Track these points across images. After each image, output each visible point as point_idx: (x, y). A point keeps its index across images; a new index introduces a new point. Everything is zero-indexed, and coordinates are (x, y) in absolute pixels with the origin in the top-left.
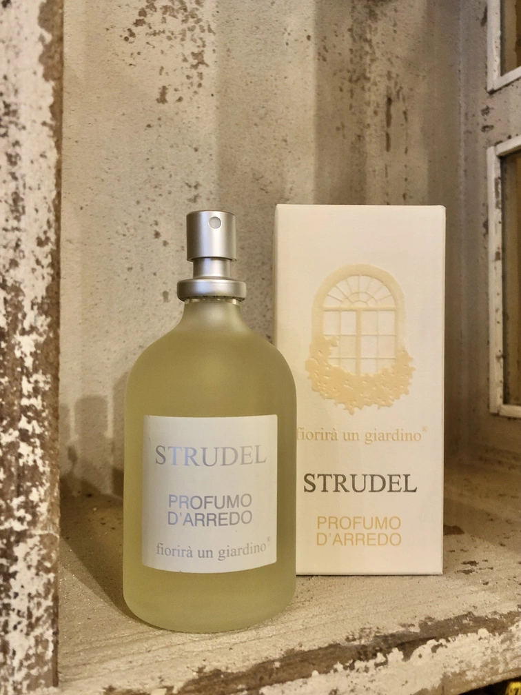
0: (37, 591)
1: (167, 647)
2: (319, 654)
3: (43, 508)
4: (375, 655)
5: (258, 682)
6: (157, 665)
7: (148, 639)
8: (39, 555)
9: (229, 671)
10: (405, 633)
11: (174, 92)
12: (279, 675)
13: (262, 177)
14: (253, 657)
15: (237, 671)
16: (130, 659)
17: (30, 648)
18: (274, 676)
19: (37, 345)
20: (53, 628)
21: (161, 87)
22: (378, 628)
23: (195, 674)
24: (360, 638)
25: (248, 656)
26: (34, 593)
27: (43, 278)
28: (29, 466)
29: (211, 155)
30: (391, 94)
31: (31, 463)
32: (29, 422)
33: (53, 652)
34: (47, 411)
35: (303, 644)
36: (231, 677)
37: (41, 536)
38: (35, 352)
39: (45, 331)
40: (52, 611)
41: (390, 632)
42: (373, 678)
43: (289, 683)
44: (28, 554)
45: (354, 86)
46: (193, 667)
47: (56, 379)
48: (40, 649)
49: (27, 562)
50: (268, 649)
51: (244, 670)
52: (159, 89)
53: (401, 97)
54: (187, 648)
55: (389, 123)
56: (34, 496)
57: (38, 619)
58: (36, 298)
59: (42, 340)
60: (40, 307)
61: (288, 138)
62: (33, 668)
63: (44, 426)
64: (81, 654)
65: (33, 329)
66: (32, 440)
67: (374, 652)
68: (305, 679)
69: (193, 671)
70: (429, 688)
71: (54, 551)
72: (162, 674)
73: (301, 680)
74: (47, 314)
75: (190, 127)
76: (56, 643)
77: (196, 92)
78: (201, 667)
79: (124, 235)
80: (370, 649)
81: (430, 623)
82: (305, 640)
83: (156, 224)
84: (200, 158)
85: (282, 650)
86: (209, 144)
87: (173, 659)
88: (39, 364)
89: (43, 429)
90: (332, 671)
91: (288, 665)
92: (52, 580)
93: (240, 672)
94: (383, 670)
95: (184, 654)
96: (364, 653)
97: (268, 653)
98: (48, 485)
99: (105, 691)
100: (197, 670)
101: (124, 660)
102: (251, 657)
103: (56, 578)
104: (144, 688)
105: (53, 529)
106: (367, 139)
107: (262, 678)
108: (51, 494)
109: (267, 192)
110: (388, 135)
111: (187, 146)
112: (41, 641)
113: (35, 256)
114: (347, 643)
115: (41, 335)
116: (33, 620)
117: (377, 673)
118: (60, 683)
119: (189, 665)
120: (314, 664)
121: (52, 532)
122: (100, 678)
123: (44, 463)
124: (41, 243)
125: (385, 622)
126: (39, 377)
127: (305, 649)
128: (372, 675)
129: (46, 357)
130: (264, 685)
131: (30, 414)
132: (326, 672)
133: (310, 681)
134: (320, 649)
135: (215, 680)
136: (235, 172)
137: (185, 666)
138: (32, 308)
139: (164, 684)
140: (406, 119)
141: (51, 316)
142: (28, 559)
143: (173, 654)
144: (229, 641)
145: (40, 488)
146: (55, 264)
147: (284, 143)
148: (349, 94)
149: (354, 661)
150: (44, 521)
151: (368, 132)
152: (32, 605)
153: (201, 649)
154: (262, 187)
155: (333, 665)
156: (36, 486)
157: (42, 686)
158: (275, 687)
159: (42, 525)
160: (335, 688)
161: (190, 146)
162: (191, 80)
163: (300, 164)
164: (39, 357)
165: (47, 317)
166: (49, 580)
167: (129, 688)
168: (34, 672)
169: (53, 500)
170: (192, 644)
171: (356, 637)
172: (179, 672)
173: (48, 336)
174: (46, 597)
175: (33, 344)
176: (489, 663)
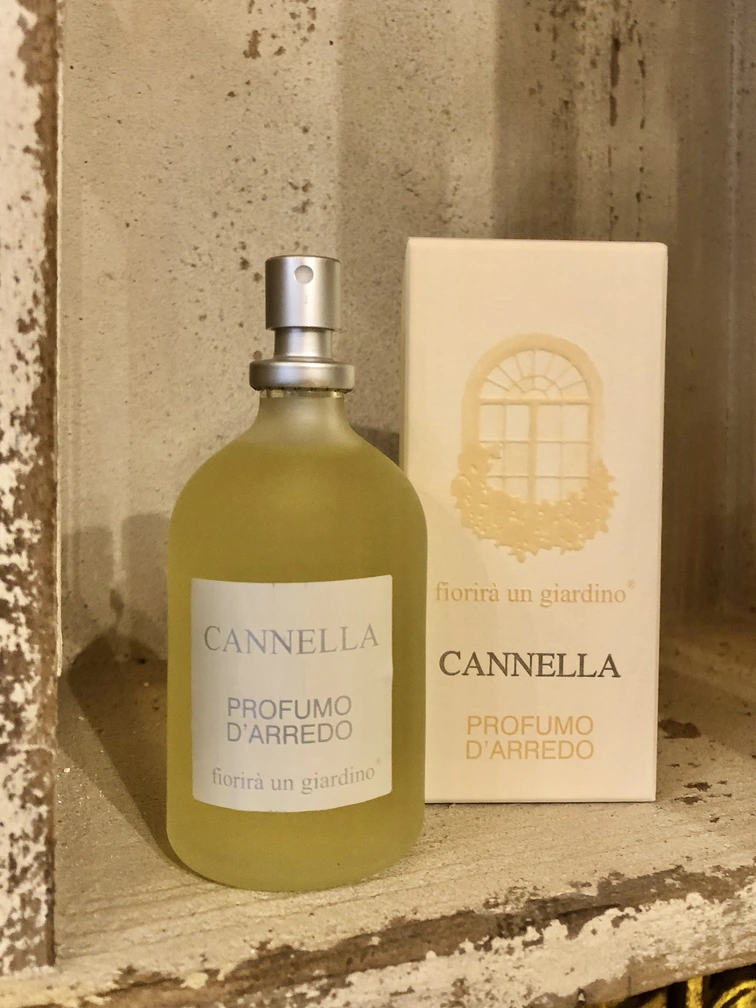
0: (23, 831)
1: (220, 909)
2: (440, 927)
3: (31, 713)
4: (523, 930)
5: (344, 966)
6: (201, 935)
7: (195, 894)
8: (25, 779)
9: (304, 949)
10: (574, 896)
11: (271, 39)
12: (376, 956)
13: (410, 170)
14: (344, 928)
15: (316, 949)
16: (163, 926)
17: (14, 910)
18: (369, 957)
19: (20, 477)
20: (46, 882)
21: (250, 32)
22: (535, 888)
23: (253, 951)
24: (506, 903)
25: (335, 926)
26: (18, 833)
27: (28, 379)
28: (9, 653)
29: (329, 138)
30: (619, 32)
31: (12, 648)
32: (9, 589)
33: (47, 916)
34: (36, 573)
35: (419, 909)
36: (305, 958)
37: (27, 752)
38: (18, 488)
39: (31, 457)
40: (44, 859)
41: (553, 894)
42: (520, 964)
43: (391, 968)
44: (9, 778)
45: (558, 21)
46: (252, 940)
47: (49, 526)
48: (28, 913)
49: (9, 790)
50: (366, 917)
51: (325, 947)
52: (248, 35)
53: (636, 38)
54: (250, 911)
55: (614, 81)
56: (18, 695)
57: (25, 870)
58: (18, 408)
59: (26, 469)
60: (24, 422)
61: (450, 108)
62: (18, 939)
63: (31, 594)
64: (95, 916)
65: (14, 453)
66: (14, 615)
67: (522, 924)
68: (415, 964)
69: (252, 947)
70: (608, 978)
71: (48, 774)
72: (207, 950)
73: (410, 964)
74: (33, 431)
75: (296, 95)
76: (51, 905)
77: (305, 40)
78: (263, 940)
79: (193, 266)
80: (518, 921)
81: (614, 883)
82: (424, 903)
83: (244, 248)
84: (311, 142)
85: (386, 918)
86: (328, 121)
87: (225, 927)
88: (23, 504)
89: (30, 598)
90: (457, 953)
91: (392, 941)
92: (45, 815)
93: (319, 951)
94: (536, 953)
95: (243, 920)
96: (508, 926)
97: (365, 922)
98: (38, 679)
99: (120, 973)
100: (257, 945)
101: (155, 927)
102: (339, 928)
103: (50, 812)
104: (178, 970)
105: (46, 741)
106: (579, 106)
107: (350, 961)
108: (43, 692)
109: (416, 195)
110: (613, 101)
111: (292, 125)
112: (30, 901)
113: (15, 347)
114: (484, 910)
115: (25, 463)
116: (18, 871)
117: (526, 956)
118: (57, 960)
119: (247, 938)
120: (429, 942)
121: (44, 746)
122: (117, 954)
123: (32, 648)
124: (23, 328)
125: (547, 879)
126: (23, 524)
127: (421, 917)
128: (519, 959)
129: (34, 496)
130: (353, 971)
131: (10, 577)
132: (448, 954)
133: (424, 966)
134: (443, 918)
135: (282, 962)
136: (367, 163)
137: (241, 939)
138: (12, 424)
139: (208, 966)
140: (643, 72)
141: (41, 434)
142: (9, 785)
143: (228, 919)
144: (312, 902)
145: (26, 683)
146: (47, 358)
147: (445, 116)
148: (551, 36)
149: (491, 938)
150: (32, 730)
151: (580, 95)
152: (15, 851)
153: (269, 913)
154: (409, 186)
155: (458, 943)
156: (20, 681)
157: (31, 964)
158: (369, 974)
159: (29, 737)
160: (461, 977)
161: (296, 124)
162: (298, 20)
163: (469, 148)
164: (23, 494)
165: (34, 435)
166: (40, 816)
167: (155, 969)
168: (20, 944)
169: (46, 701)
170: (257, 905)
171: (499, 901)
172: (231, 947)
173: (36, 465)
174: (36, 840)
175: (14, 476)
176: (703, 944)
